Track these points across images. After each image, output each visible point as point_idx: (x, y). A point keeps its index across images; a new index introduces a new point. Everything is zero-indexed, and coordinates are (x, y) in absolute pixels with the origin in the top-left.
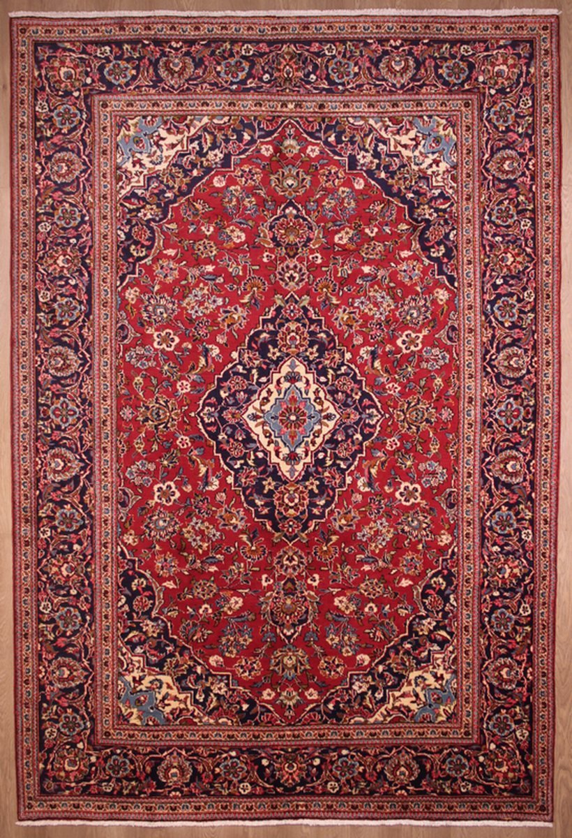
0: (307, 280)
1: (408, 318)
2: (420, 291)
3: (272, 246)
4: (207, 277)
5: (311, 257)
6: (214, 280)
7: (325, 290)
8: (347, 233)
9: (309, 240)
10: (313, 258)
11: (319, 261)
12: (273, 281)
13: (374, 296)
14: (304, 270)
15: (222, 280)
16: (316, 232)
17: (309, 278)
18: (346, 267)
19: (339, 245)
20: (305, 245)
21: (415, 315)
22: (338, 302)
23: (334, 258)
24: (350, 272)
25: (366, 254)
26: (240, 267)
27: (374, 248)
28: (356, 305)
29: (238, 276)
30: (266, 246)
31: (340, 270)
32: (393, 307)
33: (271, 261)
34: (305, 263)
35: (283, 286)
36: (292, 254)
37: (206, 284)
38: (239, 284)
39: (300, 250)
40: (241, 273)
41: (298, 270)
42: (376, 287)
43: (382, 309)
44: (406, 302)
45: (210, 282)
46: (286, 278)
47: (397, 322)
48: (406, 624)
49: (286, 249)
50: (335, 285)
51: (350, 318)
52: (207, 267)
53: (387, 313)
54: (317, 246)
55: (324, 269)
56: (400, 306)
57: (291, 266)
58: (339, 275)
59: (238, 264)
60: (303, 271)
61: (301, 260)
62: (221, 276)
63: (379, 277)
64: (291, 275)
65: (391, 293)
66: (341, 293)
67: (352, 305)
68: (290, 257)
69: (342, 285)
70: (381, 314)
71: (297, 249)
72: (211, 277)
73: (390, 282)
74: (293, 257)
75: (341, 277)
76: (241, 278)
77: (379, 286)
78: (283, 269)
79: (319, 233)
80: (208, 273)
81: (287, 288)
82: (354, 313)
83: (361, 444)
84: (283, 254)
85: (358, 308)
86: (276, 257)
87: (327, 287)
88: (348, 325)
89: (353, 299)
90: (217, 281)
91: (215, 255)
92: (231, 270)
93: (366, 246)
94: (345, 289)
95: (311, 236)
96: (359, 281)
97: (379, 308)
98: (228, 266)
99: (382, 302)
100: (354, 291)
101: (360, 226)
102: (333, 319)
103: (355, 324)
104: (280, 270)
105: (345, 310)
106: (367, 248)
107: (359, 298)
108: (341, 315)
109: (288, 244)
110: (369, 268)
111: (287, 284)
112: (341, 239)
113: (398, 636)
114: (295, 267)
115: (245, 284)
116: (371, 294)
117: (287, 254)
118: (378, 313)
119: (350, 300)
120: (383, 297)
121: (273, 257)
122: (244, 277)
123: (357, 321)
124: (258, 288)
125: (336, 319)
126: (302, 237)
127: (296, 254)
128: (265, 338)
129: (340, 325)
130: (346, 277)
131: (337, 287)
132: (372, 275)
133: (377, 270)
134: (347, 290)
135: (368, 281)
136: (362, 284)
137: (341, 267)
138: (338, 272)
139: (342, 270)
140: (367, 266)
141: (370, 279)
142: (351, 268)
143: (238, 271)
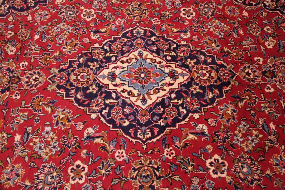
0: (39, 70)
1: (73, 16)
2: (55, 11)
3: (8, 93)
4: (25, 140)
5: (22, 68)
6: (28, 134)
7: (48, 59)
8: (8, 47)
9: (9, 69)
10: (23, 67)
11: (26, 63)
12: (36, 91)
13: (56, 33)
15: (30, 128)
16: (3, 65)
17: (37, 69)
18: (33, 48)
19: (16, 52)
20: (12, 72)
21: (71, 13)
22: (58, 52)
23: (26, 54)
24: (37, 46)
25: (26, 37)
26: (21, 114)
27: (22, 33)
28: (61, 42)
29: (28, 116)
30: (7, 97)
31: (34, 51)
32: (65, 24)
33: (21, 93)
34: (26, 72)
35: (41, 85)
36: (17, 80)
37: (31, 140)
38: (35, 115)
39: (15, 75)
40: (26, 114)
41: (30, 76)
42: (50, 32)
43: (65, 29)
44: (62, 17)
45: (30, 137)
46: (36, 83)
47: (75, 21)
48: (272, 13)
49: (12, 84)
50: (45, 54)
51: (70, 45)
52: (16, 139)
53: (69, 26)
54: (14, 65)
55: (32, 60)
56: (64, 20)
57: (27, 80)
58: (38, 52)
59: (18, 116)
60: (32, 73)
61: (23, 74)
62: (26, 129)
64: (34, 80)
65: (55, 24)
66: (52, 50)
67: (61, 44)
68: (20, 81)
69: (46, 50)
70: (69, 29)
71: (14, 77)
72: (26, 136)
73: (47, 25)
74: (20, 79)
75: (40, 50)
76: (30, 113)
77: (49, 30)
78: (28, 86)
79: (5, 64)
80: (22, 139)
81: (43, 83)
82: (66, 43)
83: (158, 37)
84: (17, 85)
85: (63, 41)
86: (17, 90)
88: (75, 46)
89: (57, 44)
90: (30, 131)
91: (7, 134)
92: (22, 121)
93: (20, 37)
94: (49, 48)
95: (6, 68)
96: (45, 41)
97: (65, 30)
98: (18, 123)
99: (61, 29)
100: (51, 43)
101: (4, 41)
102: (70, 54)
103: (74, 42)
104: (29, 87)
105: (64, 48)
106: (22, 37)
107: (56, 41)
108: (68, 50)
109: (9, 82)
110: (36, 36)
111: (40, 83)
112: (12, 51)
113: (282, 16)
114: (28, 77)
115: (36, 110)
116: (54, 34)
117: (16, 83)
118: (68, 30)
119: (57, 45)
120: (58, 28)
121: (17, 92)
123: (73, 41)
124: (40, 101)
125: (70, 52)
126: (6, 74)
127: (18, 76)
128: (80, 95)
129: (75, 50)
130: (40, 48)
131: (47, 53)
132: (41, 34)
133: (39, 31)
134: (50, 47)
135: (45, 37)
136: (47, 39)
137: (33, 51)
138: (36, 52)
139: (35, 50)
140: (34, 37)
141: (43, 35)
142: (34, 45)
143: (24, 116)
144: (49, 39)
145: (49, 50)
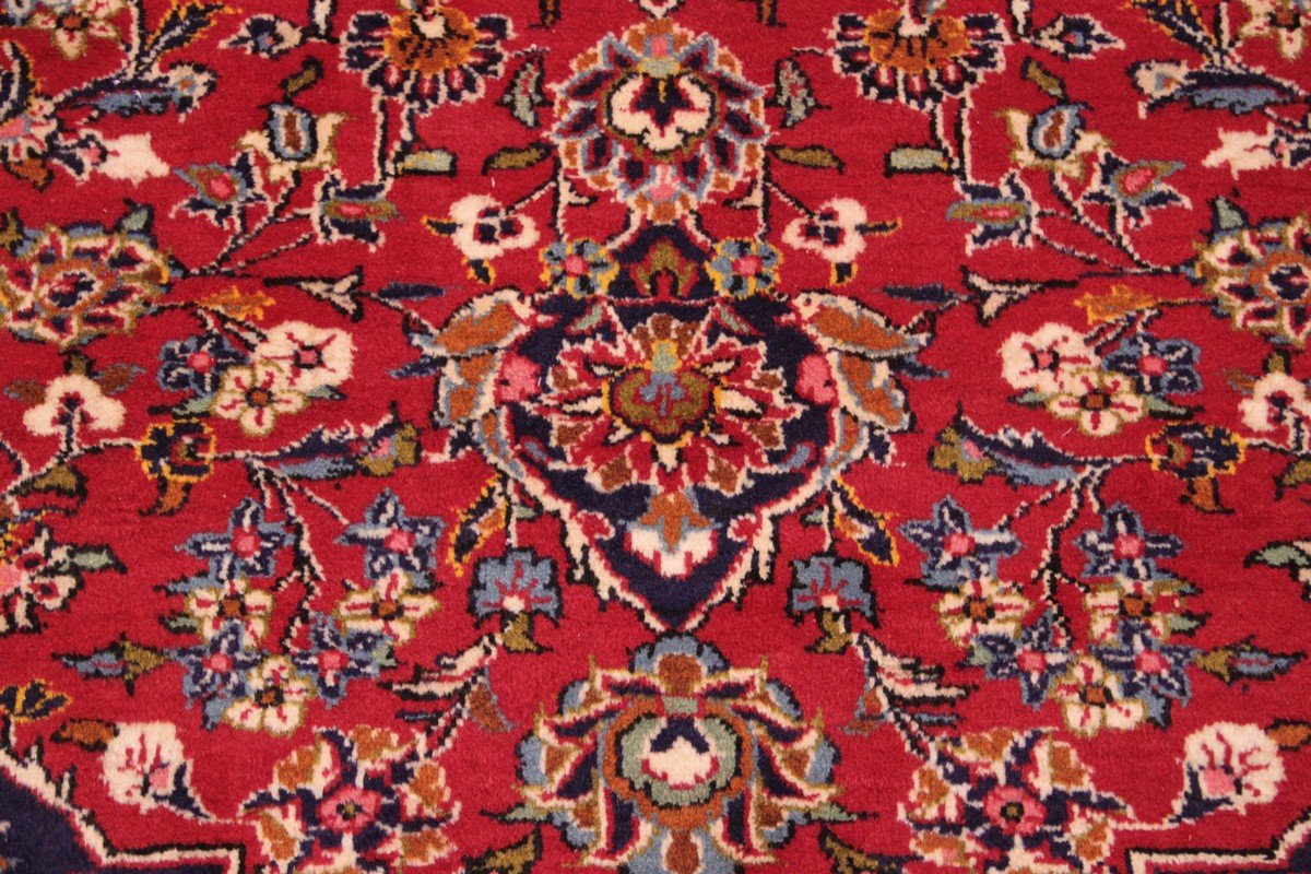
0: (558, 89)
3: (807, 306)
4: (1255, 97)
5: (528, 236)
6: (1206, 80)
7: (433, 29)
8: (258, 396)
9: (538, 348)
10: (511, 229)
11: (467, 211)
12: (789, 76)
14: (572, 152)
15: (1147, 79)
16: (487, 401)
17: (544, 104)
18: (281, 171)
19: (323, 313)
20: (567, 310)
23: (361, 230)
24: (255, 141)
25: (128, 259)
26: (1025, 157)
27: (66, 299)
29: (1039, 107)
30: (847, 306)
31: (323, 157)
33: (805, 203)
34: (566, 197)
35: (718, 50)
36: (663, 256)
37: (1261, 49)
38: (1022, 59)
39: (603, 280)
40: (1018, 121)
41: (620, 153)
42: (70, 46)
45: (1233, 64)
46: (700, 98)
49: (704, 286)
50: (360, 58)
52: (1261, 160)
54: (483, 305)
55: (439, 161)
57: (663, 177)
58: (327, 125)
59: (1041, 179)
60: (582, 143)
61: (598, 215)
62: (1157, 106)
63: (42, 107)
64: (662, 119)
66: (322, 9)
68: (676, 235)
69: (315, 61)
71: (622, 286)
72: (1229, 95)
74: (650, 236)
75: (313, 112)
76: (1017, 88)
78: (725, 156)
79: (466, 397)
80: (1252, 121)
81: (694, 40)
84: (724, 250)
86: (773, 233)
87: (415, 47)
90: (1180, 73)
91: (1211, 233)
92: (1089, 141)
93: (124, 311)
94: (291, 36)
95: (521, 372)
96: (187, 82)
98: (1110, 167)
100: (228, 25)
101: (162, 447)
104: (742, 148)
106: (116, 296)
109: (691, 316)
110: (114, 169)
111: (695, 61)
112: (306, 358)
114: (635, 172)
115: (984, 57)
117: (703, 255)
121: (792, 235)
122: (994, 98)
124: (891, 34)
126: (586, 364)
127: (623, 255)
130: (281, 112)
131: (345, 44)
132: (92, 123)
133: (53, 150)
134: (283, 28)
135: (129, 86)
136: (169, 65)
137: (317, 174)
138: (337, 143)
139: (309, 156)
140: (127, 183)
141: (112, 102)
142: (244, 167)
143: (1040, 133)
144: (170, 43)
145: (310, 29)
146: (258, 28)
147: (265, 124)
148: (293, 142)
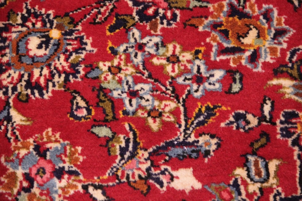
1: (55, 34)
13: (161, 99)
18: (254, 188)
21: (34, 41)
22: (275, 82)
24: (240, 172)
28: (219, 74)
31: (273, 181)
32: (104, 66)
42: (155, 126)
43: (139, 60)
44: (59, 79)
50: (287, 133)
51: (240, 36)
53: (122, 48)
56: (81, 69)
58: (273, 165)
63: (143, 154)
66: (267, 108)
67: (230, 72)
69: (265, 134)
70: (141, 47)
73: (108, 140)
75: (267, 159)
77: (146, 129)
82: (223, 51)
85: (212, 66)
88: (243, 15)
89: (228, 91)
94: (253, 121)
96: (207, 143)
97: (147, 63)
99: (137, 80)
100: (224, 117)
102: (292, 32)
105: (254, 57)
108: (267, 43)
110: (177, 185)
118: (150, 49)
119: (236, 87)
120: (133, 94)
123: (215, 26)
125: (280, 33)
129: (267, 15)
130: (252, 159)
131: (279, 126)
132: (166, 162)
133: (150, 176)
134: (250, 117)
135: (182, 144)
136: (199, 135)
137: (271, 189)
138: (278, 174)
139: (266, 180)
140: (183, 192)
141: (175, 152)
142: (236, 185)
144: (199, 124)
145: (262, 118)
146: (238, 117)
147: (245, 164)
148: (258, 173)
